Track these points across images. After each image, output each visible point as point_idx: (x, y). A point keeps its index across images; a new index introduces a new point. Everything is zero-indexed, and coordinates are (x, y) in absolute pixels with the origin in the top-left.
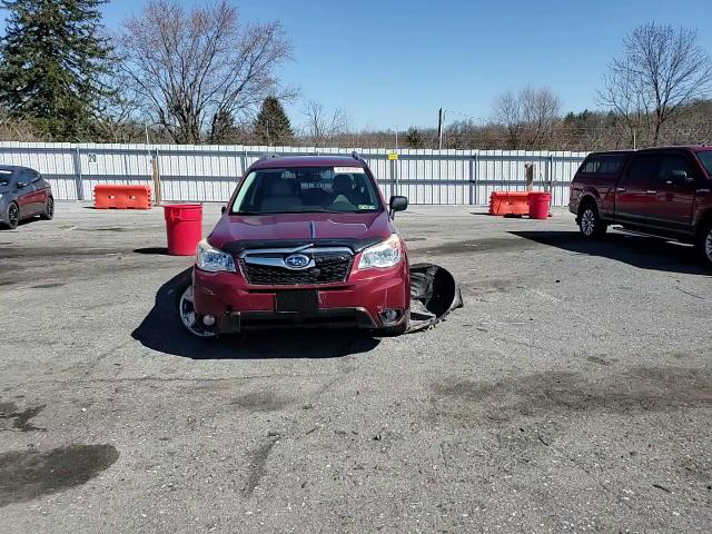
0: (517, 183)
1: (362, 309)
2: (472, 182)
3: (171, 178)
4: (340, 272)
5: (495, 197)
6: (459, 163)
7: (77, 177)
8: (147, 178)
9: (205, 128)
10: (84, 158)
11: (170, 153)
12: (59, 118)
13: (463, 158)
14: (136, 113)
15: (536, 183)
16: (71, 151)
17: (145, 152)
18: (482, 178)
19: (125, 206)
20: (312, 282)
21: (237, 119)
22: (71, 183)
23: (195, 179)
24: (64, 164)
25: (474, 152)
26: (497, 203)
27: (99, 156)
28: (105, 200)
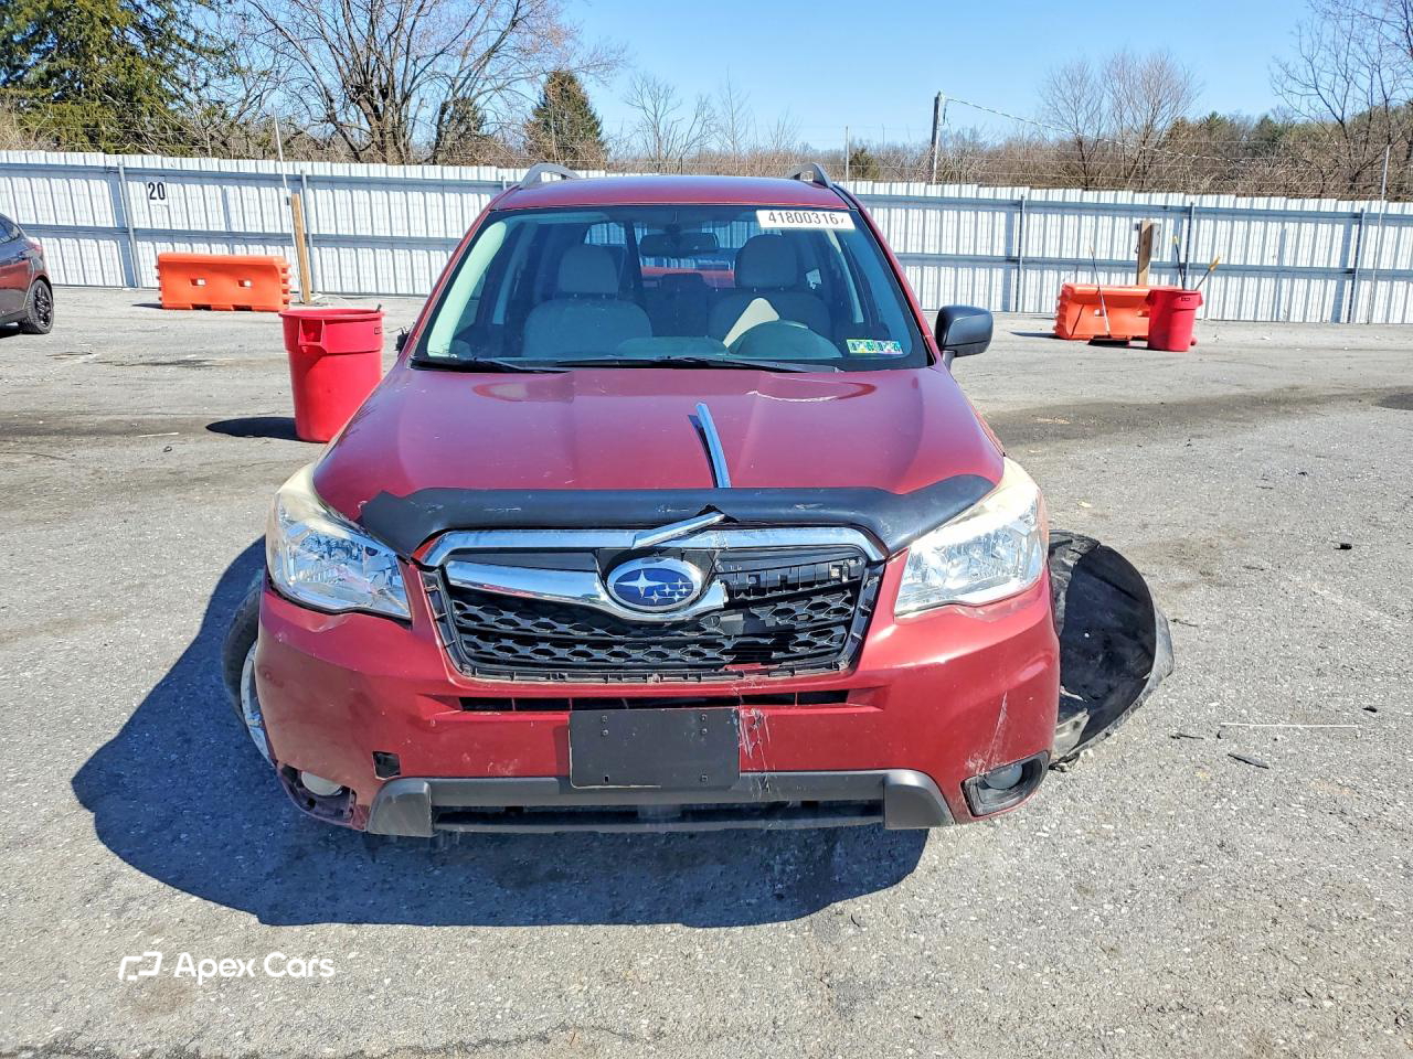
0: (1111, 266)
1: (909, 778)
2: (1011, 261)
3: (338, 241)
4: (823, 630)
5: (1069, 298)
6: (984, 216)
7: (123, 233)
8: (283, 239)
9: (421, 135)
10: (137, 190)
11: (332, 182)
12: (104, 103)
13: (994, 205)
14: (275, 100)
15: (1160, 268)
16: (108, 172)
17: (275, 180)
18: (1034, 253)
19: (230, 304)
20: (715, 667)
21: (490, 116)
22: (110, 248)
23: (392, 243)
24: (90, 202)
25: (1021, 192)
26: (1074, 311)
27: (171, 189)
28: (185, 289)
